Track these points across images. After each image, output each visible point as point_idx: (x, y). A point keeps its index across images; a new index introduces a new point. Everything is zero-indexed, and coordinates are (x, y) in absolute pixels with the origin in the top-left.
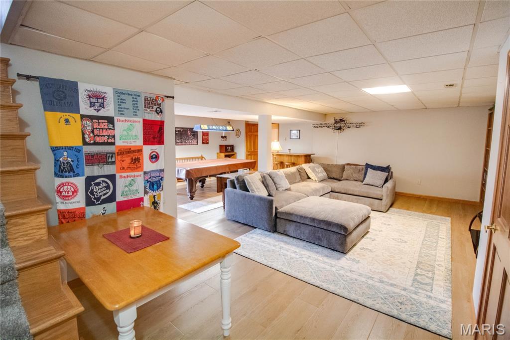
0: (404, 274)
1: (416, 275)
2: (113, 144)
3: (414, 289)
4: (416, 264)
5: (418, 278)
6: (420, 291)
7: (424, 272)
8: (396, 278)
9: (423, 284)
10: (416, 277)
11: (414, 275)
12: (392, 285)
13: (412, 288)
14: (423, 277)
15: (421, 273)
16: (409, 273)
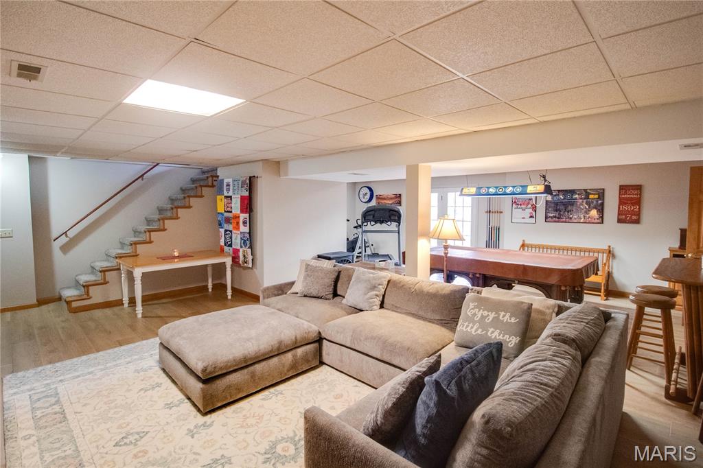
0: (73, 393)
1: (58, 402)
2: (231, 212)
3: (52, 387)
4: (67, 416)
5: (53, 400)
6: (44, 389)
7: (50, 410)
8: (79, 384)
9: (45, 397)
10: (56, 399)
11: (61, 399)
12: (79, 376)
13: (55, 386)
14: (47, 405)
15: (54, 407)
16: (69, 398)
